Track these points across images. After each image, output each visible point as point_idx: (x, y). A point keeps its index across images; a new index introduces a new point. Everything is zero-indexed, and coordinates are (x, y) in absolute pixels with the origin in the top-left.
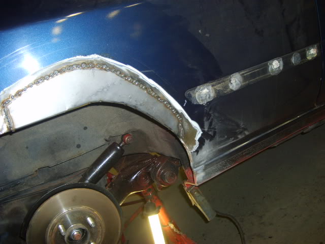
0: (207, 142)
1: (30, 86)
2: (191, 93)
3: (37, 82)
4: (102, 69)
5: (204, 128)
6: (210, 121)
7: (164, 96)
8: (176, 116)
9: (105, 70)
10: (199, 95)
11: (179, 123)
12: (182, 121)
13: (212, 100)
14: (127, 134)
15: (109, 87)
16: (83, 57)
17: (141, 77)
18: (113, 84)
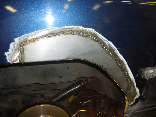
0: (140, 101)
1: (42, 37)
2: (143, 70)
3: (47, 36)
4: (93, 39)
5: (142, 94)
6: (147, 90)
7: (125, 68)
8: (128, 82)
9: (95, 40)
10: (147, 73)
11: (129, 87)
12: (131, 86)
13: (153, 78)
14: (90, 78)
15: (93, 52)
16: (83, 28)
17: (116, 52)
18: (97, 51)
